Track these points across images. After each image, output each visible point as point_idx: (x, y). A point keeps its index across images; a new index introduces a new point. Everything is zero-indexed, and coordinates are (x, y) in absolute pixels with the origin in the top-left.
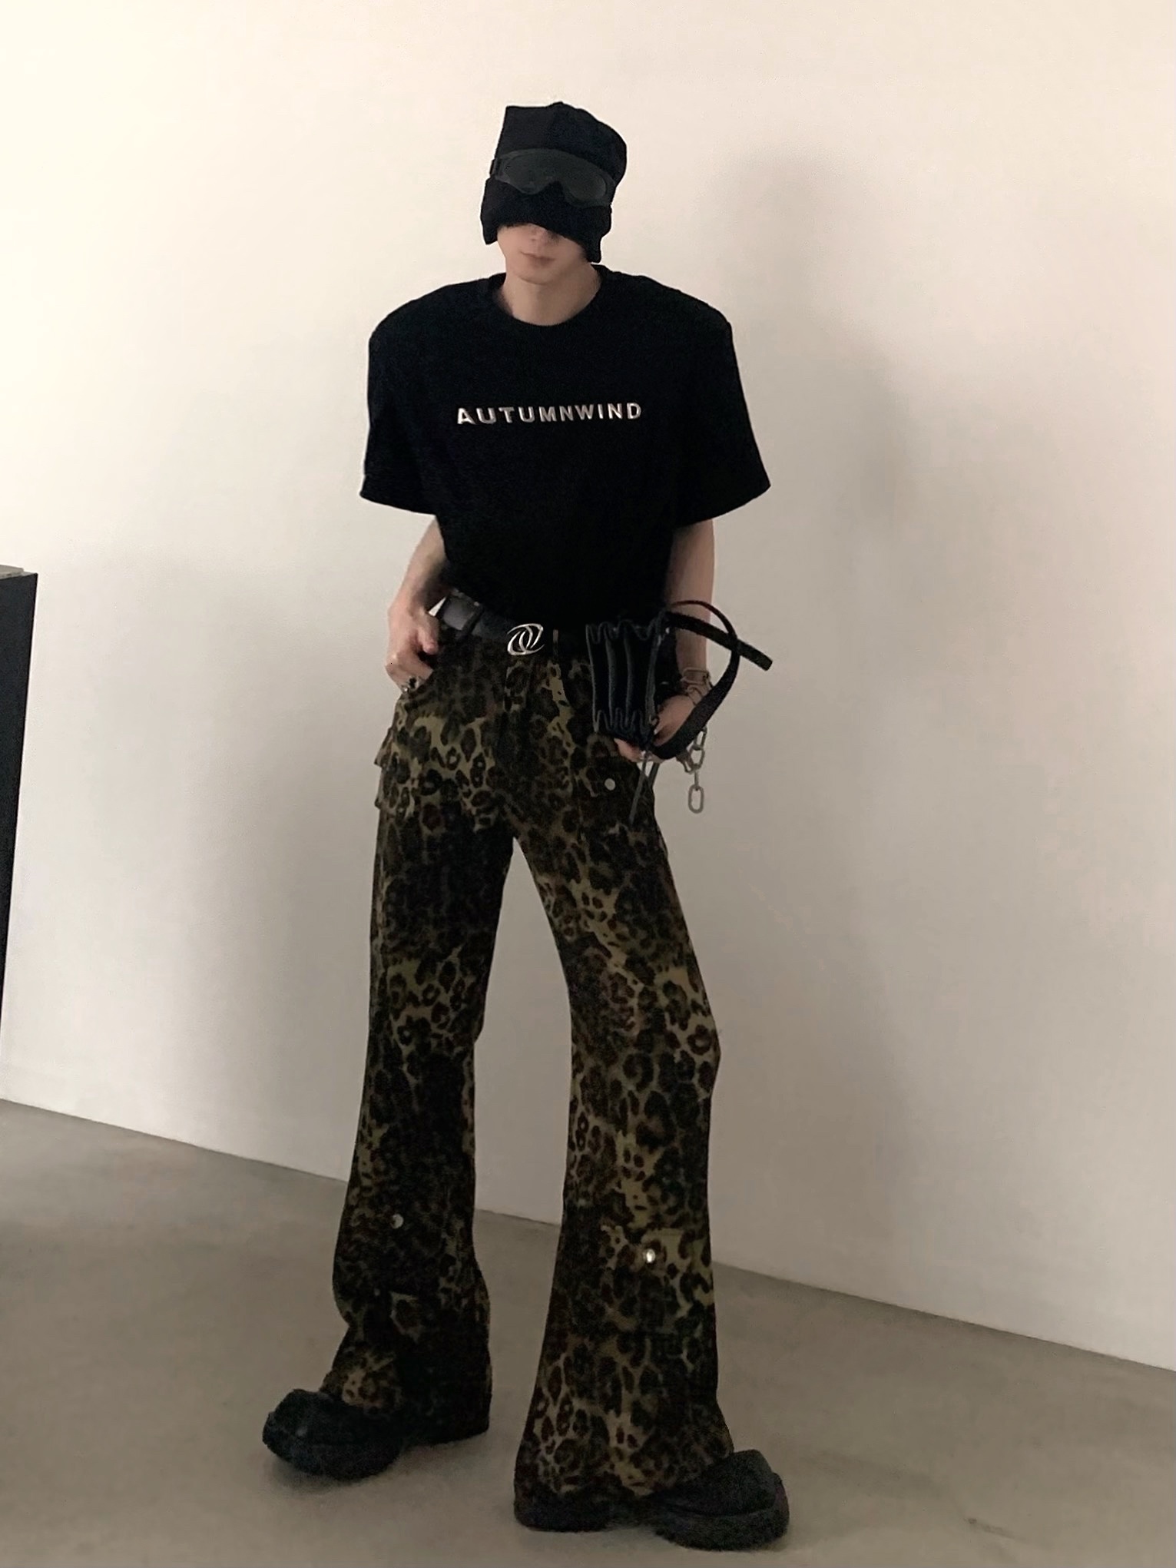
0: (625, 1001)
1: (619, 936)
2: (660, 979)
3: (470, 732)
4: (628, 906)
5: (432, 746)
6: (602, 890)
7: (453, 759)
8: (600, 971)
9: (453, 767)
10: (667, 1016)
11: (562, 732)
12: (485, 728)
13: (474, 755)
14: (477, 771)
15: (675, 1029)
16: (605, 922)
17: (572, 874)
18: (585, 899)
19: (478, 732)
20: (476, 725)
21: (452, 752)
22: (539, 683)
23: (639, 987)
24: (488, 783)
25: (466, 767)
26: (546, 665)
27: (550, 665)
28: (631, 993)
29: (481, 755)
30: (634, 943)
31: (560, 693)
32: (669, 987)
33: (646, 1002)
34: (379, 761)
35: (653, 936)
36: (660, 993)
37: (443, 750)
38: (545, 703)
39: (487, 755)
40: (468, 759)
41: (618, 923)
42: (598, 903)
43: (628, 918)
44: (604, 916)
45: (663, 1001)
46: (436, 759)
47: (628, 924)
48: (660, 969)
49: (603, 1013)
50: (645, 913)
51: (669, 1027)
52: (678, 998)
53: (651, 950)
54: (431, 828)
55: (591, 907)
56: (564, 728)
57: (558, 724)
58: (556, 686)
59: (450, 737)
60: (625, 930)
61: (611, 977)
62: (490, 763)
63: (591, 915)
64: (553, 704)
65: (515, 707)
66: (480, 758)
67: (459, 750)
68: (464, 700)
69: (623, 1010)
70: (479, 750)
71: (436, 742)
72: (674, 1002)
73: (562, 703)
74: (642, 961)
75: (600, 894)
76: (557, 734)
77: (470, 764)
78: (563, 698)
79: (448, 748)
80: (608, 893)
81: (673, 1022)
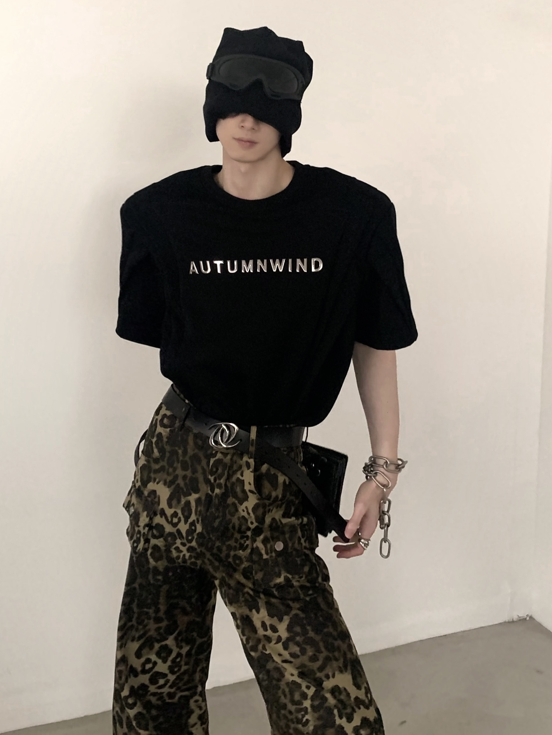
0: (300, 703)
1: (292, 655)
2: (328, 684)
3: (188, 503)
4: (298, 629)
5: (161, 506)
6: (275, 618)
7: (175, 520)
8: (279, 680)
9: (175, 525)
10: (336, 712)
11: (249, 514)
12: (198, 501)
13: (190, 520)
14: (190, 532)
15: (343, 722)
16: (280, 644)
17: (254, 606)
18: (264, 624)
19: (193, 504)
20: (193, 498)
21: (175, 514)
22: (235, 472)
23: (311, 692)
24: (197, 542)
25: (183, 527)
26: (242, 459)
27: (245, 458)
28: (304, 696)
29: (194, 521)
30: (304, 659)
31: (250, 484)
32: (335, 691)
33: (316, 703)
34: (125, 506)
35: (320, 652)
36: (328, 695)
37: (169, 512)
38: (238, 489)
39: (198, 522)
40: (186, 522)
41: (291, 645)
42: (274, 629)
43: (298, 638)
44: (279, 639)
45: (331, 701)
46: (163, 517)
47: (298, 644)
48: (327, 677)
49: (283, 712)
50: (311, 634)
51: (338, 721)
52: (343, 697)
53: (319, 663)
54: (156, 560)
55: (269, 633)
56: (250, 511)
57: (246, 508)
58: (248, 477)
59: (174, 502)
60: (296, 649)
61: (288, 684)
62: (199, 528)
63: (268, 639)
64: (244, 491)
65: (217, 491)
66: (193, 524)
67: (180, 515)
68: (185, 477)
69: (299, 711)
70: (193, 517)
71: (164, 504)
72: (341, 701)
73: (251, 491)
74: (313, 672)
75: (275, 621)
76: (245, 514)
77: (187, 527)
78: (252, 488)
79: (172, 511)
80: (281, 620)
81: (341, 717)
